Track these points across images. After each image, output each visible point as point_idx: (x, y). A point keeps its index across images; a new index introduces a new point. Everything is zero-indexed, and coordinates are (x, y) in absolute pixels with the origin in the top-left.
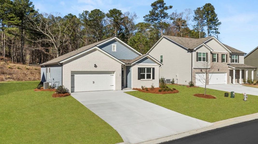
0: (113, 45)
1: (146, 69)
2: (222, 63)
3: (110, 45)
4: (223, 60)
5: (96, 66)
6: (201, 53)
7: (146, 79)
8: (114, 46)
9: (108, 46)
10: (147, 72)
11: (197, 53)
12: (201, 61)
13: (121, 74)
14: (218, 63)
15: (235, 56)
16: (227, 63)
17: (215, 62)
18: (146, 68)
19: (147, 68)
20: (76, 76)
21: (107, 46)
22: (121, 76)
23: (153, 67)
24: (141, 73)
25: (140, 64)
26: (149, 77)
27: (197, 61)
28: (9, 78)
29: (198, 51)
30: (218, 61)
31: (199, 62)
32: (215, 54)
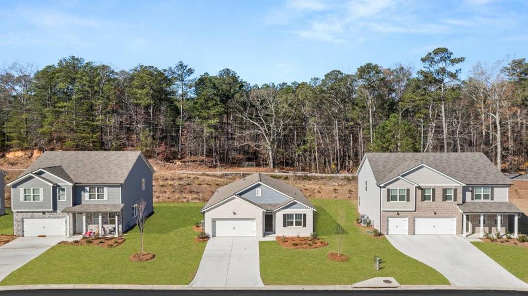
0: (257, 189)
1: (294, 215)
2: (444, 203)
3: (254, 190)
4: (445, 198)
5: (235, 213)
6: (397, 189)
7: (294, 226)
8: (258, 191)
10: (296, 219)
11: (388, 190)
12: (397, 200)
14: (434, 202)
15: (482, 188)
16: (456, 203)
17: (429, 201)
19: (296, 215)
21: (251, 191)
22: (262, 223)
23: (304, 213)
24: (288, 220)
25: (287, 210)
26: (298, 224)
27: (388, 200)
28: (195, 198)
29: (390, 187)
30: (434, 200)
31: (391, 202)
32: (428, 189)
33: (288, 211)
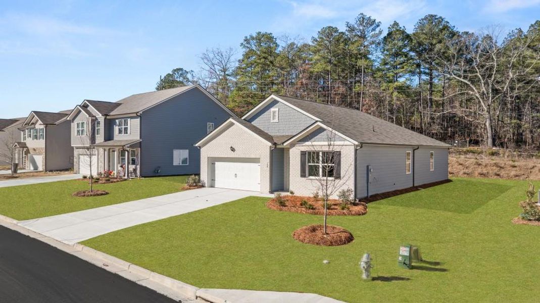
0: (272, 109)
1: (321, 154)
3: (269, 111)
5: (233, 149)
8: (274, 112)
9: (266, 113)
13: (269, 164)
18: (321, 151)
19: (323, 153)
20: (217, 164)
21: (264, 114)
22: (269, 166)
23: (338, 149)
24: (310, 164)
25: (307, 143)
33: (307, 146)
